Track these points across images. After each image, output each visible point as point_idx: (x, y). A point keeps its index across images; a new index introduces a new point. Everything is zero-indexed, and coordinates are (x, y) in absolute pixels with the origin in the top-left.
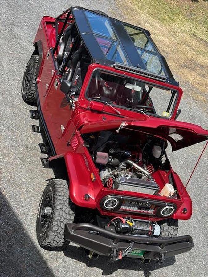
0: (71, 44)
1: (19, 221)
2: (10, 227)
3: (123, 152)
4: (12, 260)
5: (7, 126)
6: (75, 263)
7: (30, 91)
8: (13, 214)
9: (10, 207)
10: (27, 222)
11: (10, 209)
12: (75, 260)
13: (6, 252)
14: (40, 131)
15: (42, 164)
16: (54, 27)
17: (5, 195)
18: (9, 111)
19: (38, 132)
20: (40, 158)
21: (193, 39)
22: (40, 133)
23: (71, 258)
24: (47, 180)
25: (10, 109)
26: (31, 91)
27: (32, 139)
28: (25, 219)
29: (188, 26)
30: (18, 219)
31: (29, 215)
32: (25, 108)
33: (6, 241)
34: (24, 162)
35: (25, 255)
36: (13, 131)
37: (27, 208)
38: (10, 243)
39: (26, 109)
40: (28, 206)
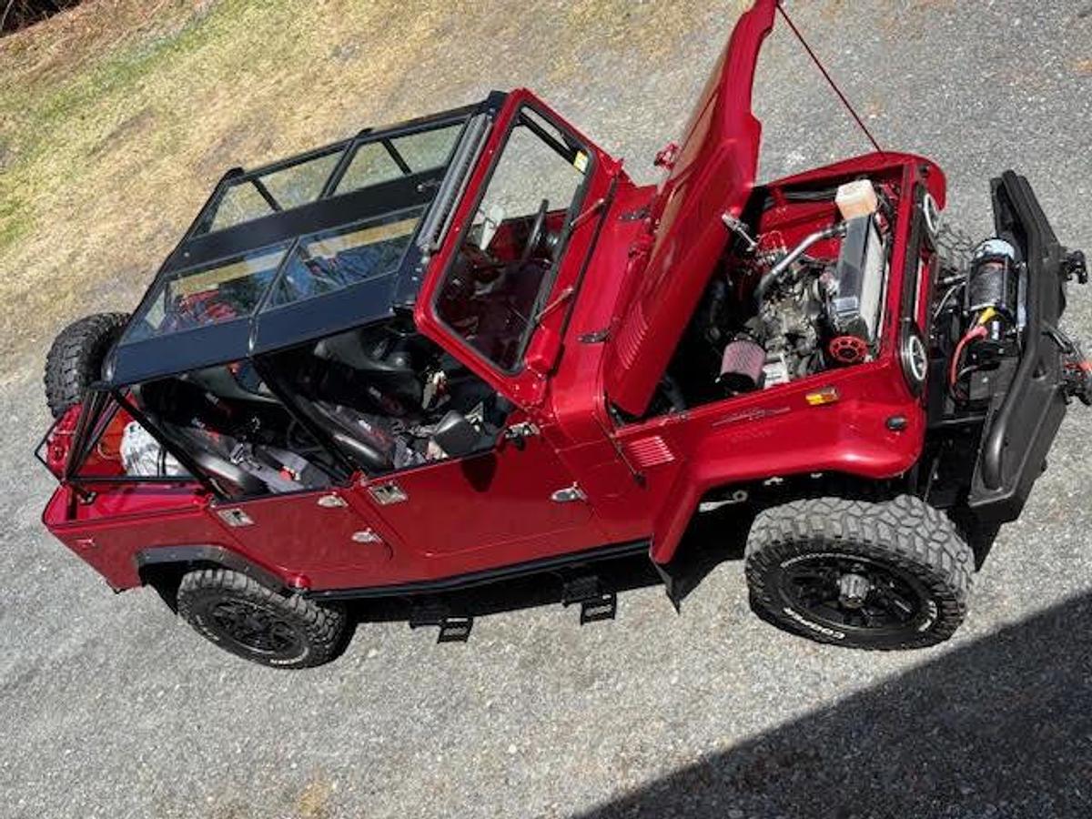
0: (209, 434)
1: (843, 703)
2: (870, 730)
3: (715, 302)
4: (1002, 729)
5: (437, 722)
6: (1004, 544)
7: (314, 627)
8: (816, 717)
9: (786, 728)
10: (847, 678)
11: (794, 728)
12: (995, 544)
13: (971, 747)
14: (465, 620)
15: (610, 620)
16: (90, 500)
17: (737, 740)
18: (365, 714)
19: (469, 626)
20: (582, 623)
21: (110, 156)
22: (476, 619)
23: (988, 557)
24: (674, 609)
25: (359, 710)
26: (318, 622)
27: (498, 646)
28: (836, 684)
29: (50, 165)
30: (835, 704)
31: (817, 669)
32: (358, 660)
33: (928, 745)
34: (595, 675)
35: (980, 691)
36: (458, 704)
37: (790, 673)
38: (935, 731)
39: (363, 659)
40: (780, 669)
